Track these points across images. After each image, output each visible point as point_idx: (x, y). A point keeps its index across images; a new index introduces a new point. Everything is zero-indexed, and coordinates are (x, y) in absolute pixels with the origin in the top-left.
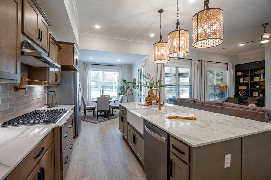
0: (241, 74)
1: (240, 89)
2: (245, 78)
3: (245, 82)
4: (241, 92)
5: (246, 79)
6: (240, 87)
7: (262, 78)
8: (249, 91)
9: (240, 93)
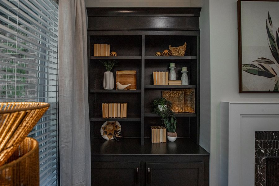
0: (107, 54)
1: (106, 115)
2: (118, 73)
3: (121, 87)
4: (105, 128)
5: (121, 76)
6: (105, 106)
7: (173, 76)
8: (139, 123)
9: (102, 132)
